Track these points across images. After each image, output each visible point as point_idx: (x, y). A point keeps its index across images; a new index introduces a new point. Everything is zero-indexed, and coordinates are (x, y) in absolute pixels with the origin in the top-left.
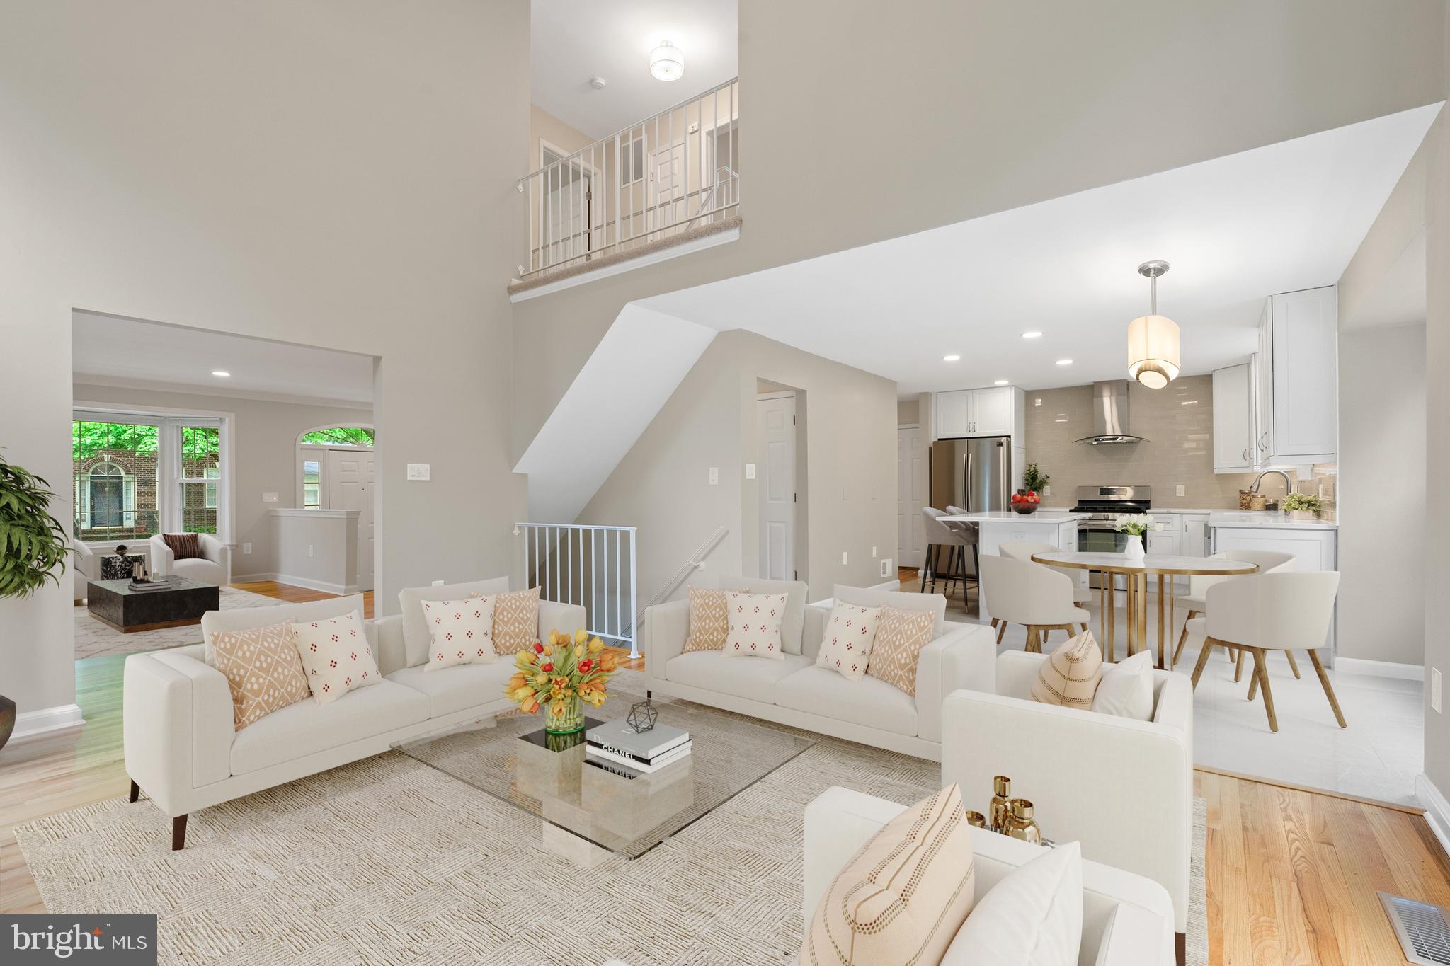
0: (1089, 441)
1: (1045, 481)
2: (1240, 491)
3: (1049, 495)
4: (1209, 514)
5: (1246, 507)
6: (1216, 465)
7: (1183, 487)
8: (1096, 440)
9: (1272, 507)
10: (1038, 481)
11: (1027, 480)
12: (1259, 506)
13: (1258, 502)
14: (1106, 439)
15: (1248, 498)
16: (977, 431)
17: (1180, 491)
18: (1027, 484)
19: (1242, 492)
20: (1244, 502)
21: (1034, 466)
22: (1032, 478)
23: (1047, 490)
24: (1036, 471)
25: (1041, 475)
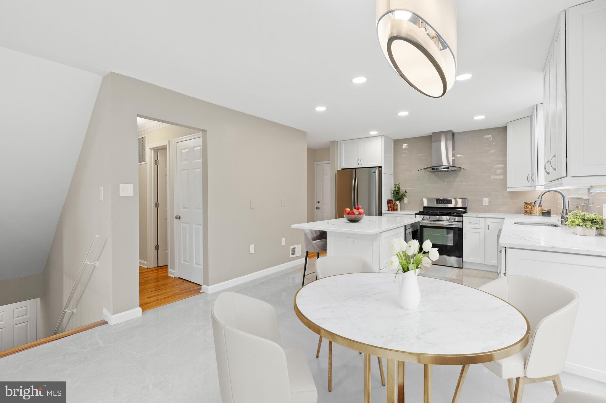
0: (429, 169)
1: (405, 195)
2: (525, 202)
3: (407, 203)
4: (504, 218)
5: (529, 213)
6: (509, 185)
7: (487, 199)
8: (432, 169)
9: (547, 214)
10: (400, 194)
11: (394, 194)
12: (538, 214)
13: (537, 210)
14: (444, 168)
15: (530, 207)
16: (363, 164)
17: (486, 201)
18: (394, 196)
19: (526, 203)
20: (528, 210)
21: (397, 185)
22: (397, 193)
23: (406, 200)
24: (399, 189)
25: (402, 191)
